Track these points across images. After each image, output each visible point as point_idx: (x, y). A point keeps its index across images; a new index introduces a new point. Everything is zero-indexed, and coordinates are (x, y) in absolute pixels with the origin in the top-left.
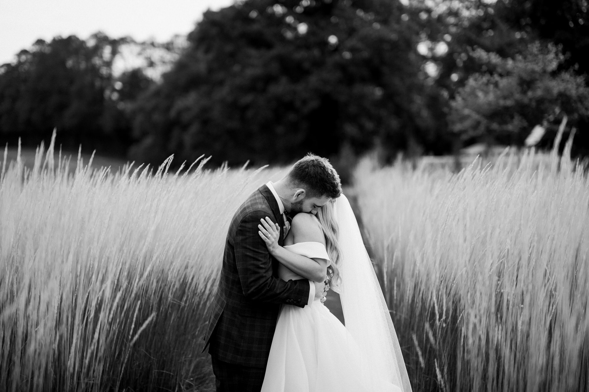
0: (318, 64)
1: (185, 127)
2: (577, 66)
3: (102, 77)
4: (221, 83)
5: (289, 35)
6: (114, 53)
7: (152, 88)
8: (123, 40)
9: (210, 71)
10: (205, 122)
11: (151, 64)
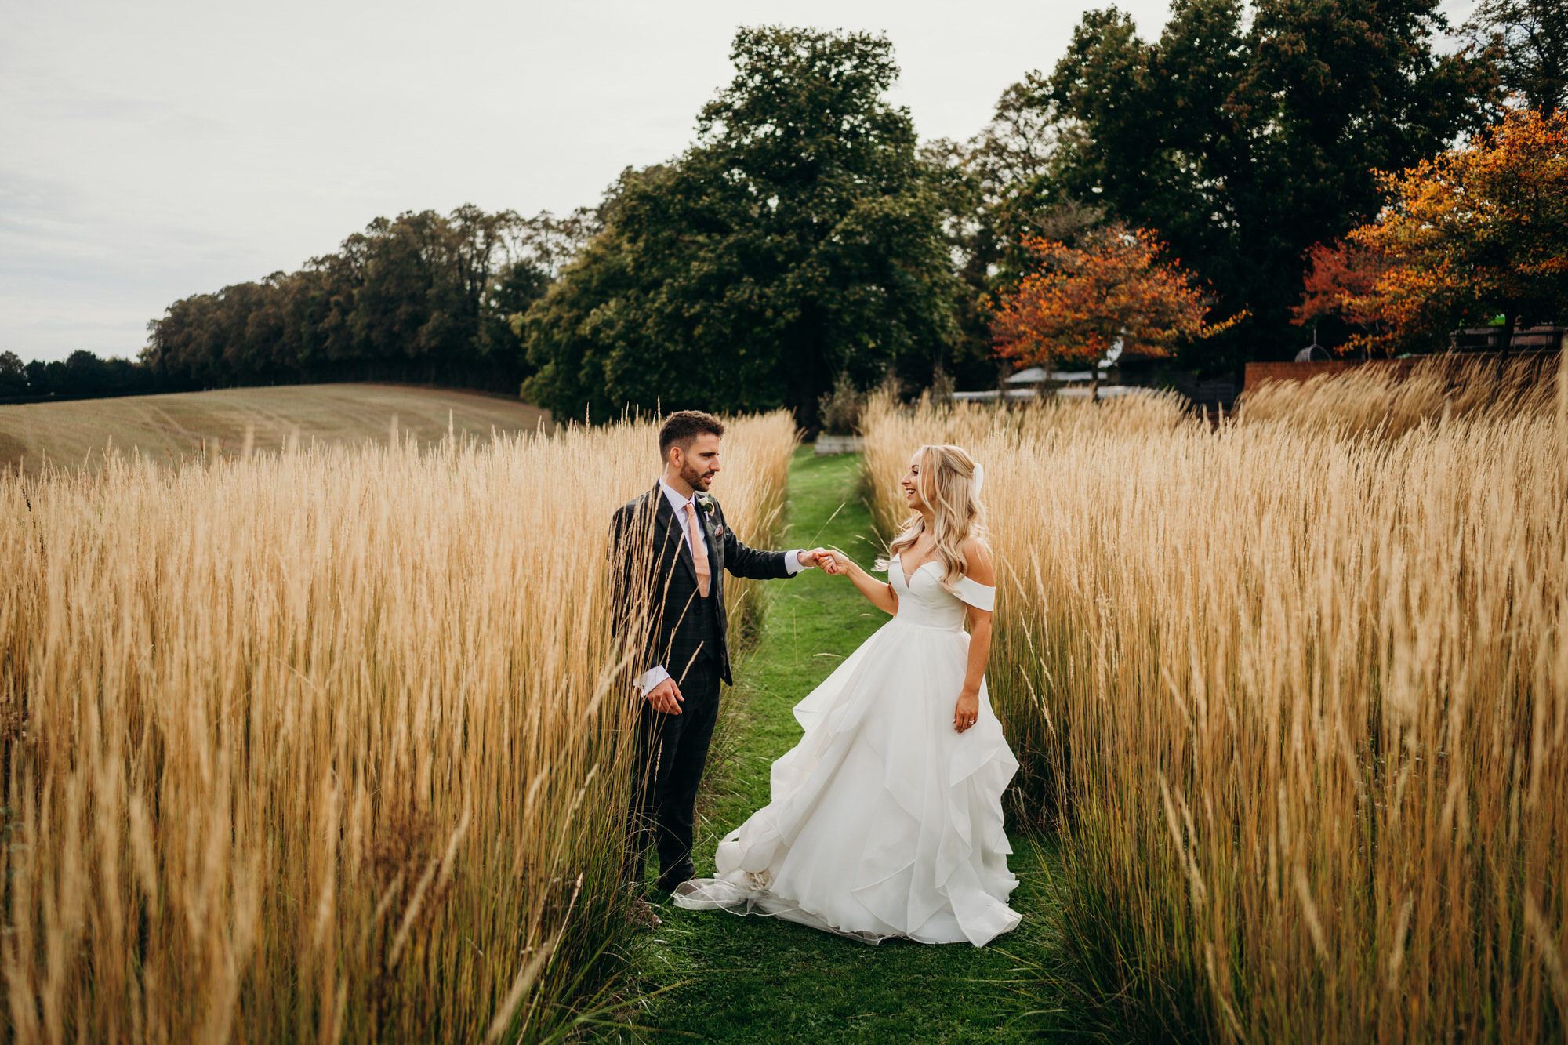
0: (797, 256)
1: (605, 350)
2: (1177, 263)
3: (473, 276)
4: (657, 284)
5: (755, 211)
6: (490, 238)
7: (552, 291)
8: (503, 218)
9: (639, 266)
10: (633, 344)
11: (546, 254)
